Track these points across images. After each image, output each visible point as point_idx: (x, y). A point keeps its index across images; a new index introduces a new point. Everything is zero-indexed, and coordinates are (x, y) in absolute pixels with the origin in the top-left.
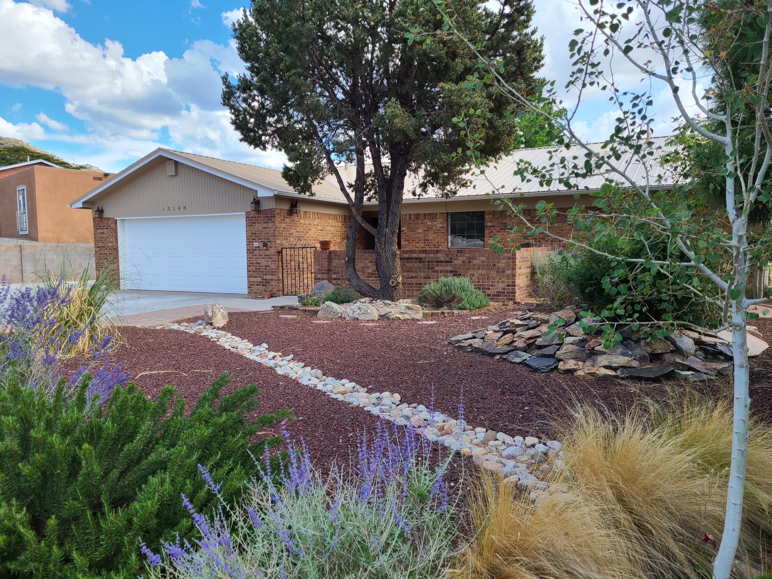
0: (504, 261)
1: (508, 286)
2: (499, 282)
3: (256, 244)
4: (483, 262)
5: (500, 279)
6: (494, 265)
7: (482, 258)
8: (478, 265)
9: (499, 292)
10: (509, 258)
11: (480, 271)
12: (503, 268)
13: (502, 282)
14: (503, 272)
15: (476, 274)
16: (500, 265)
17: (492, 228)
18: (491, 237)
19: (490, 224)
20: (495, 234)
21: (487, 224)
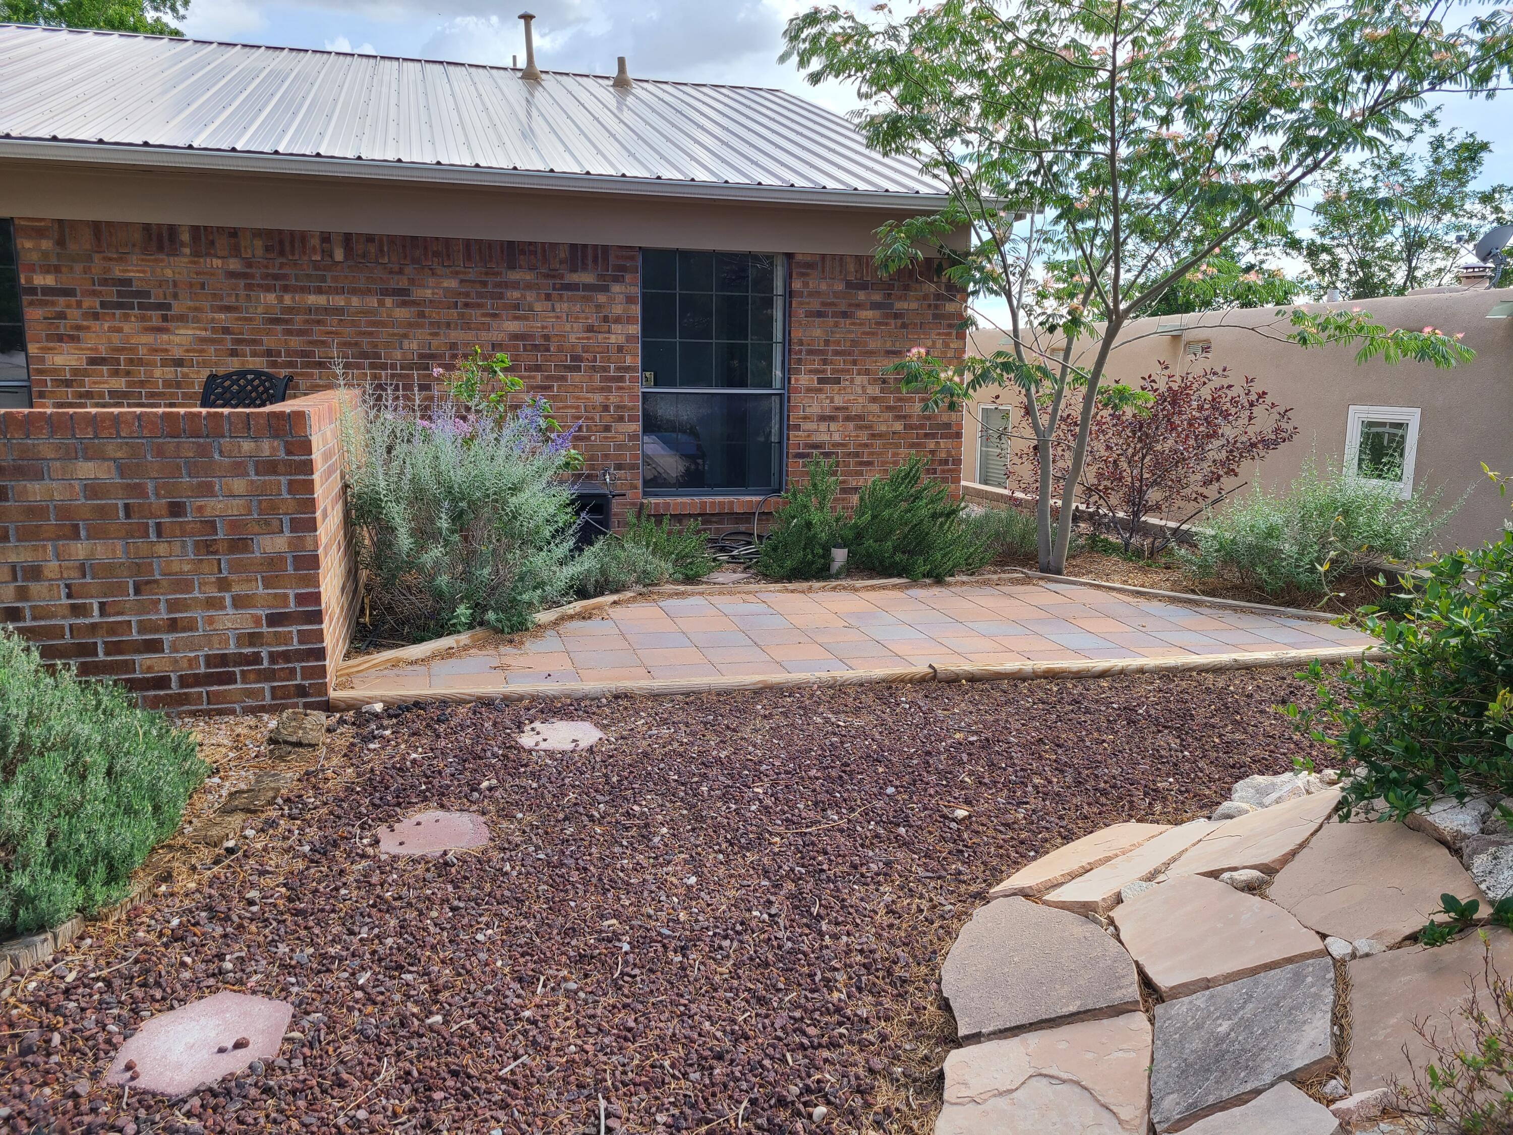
0: (239, 485)
1: (274, 620)
2: (213, 603)
4: (92, 489)
5: (224, 585)
6: (176, 509)
7: (87, 470)
8: (64, 512)
9: (223, 660)
10: (270, 467)
11: (80, 549)
12: (234, 525)
13: (239, 602)
14: (239, 545)
15: (52, 567)
16: (215, 506)
17: (62, 300)
18: (60, 338)
19: (49, 280)
20: (78, 328)
21: (29, 280)
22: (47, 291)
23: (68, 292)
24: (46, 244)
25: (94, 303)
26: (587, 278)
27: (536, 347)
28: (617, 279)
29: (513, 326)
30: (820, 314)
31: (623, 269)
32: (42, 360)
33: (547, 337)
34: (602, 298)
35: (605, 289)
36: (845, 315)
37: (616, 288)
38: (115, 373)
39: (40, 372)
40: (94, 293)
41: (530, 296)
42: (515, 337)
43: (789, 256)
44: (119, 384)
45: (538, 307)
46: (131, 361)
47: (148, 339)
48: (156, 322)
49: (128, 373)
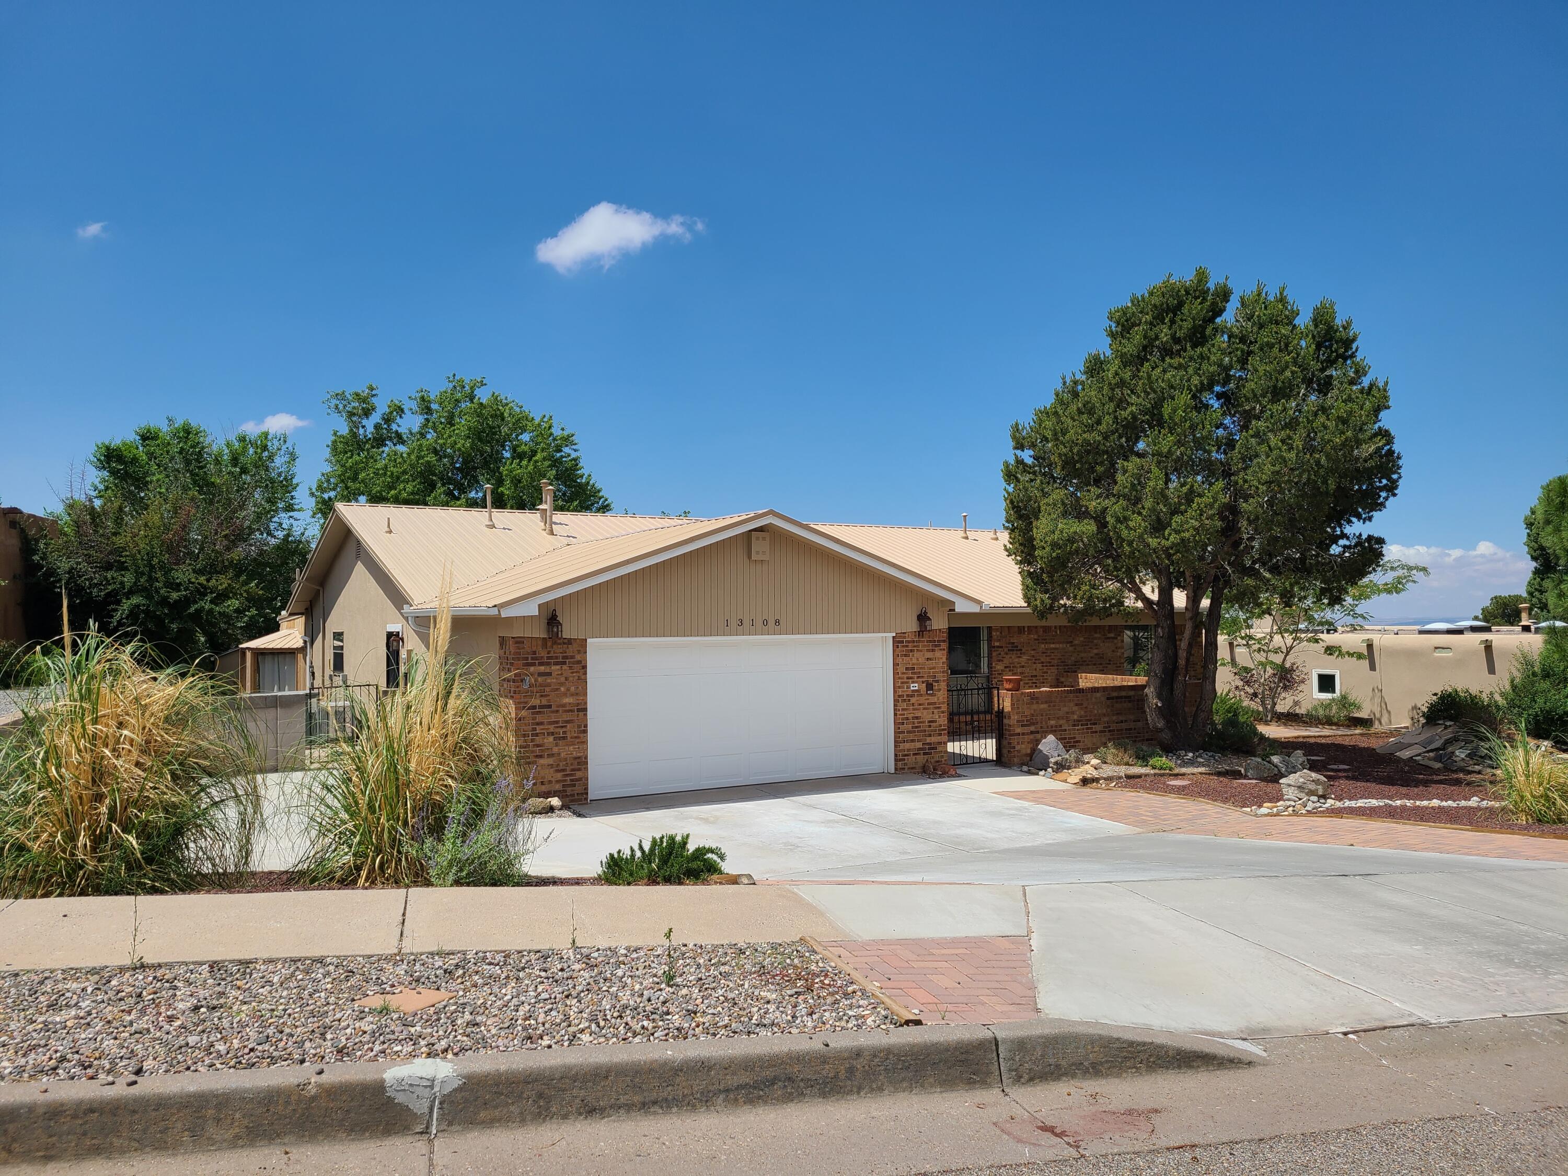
3: (914, 686)
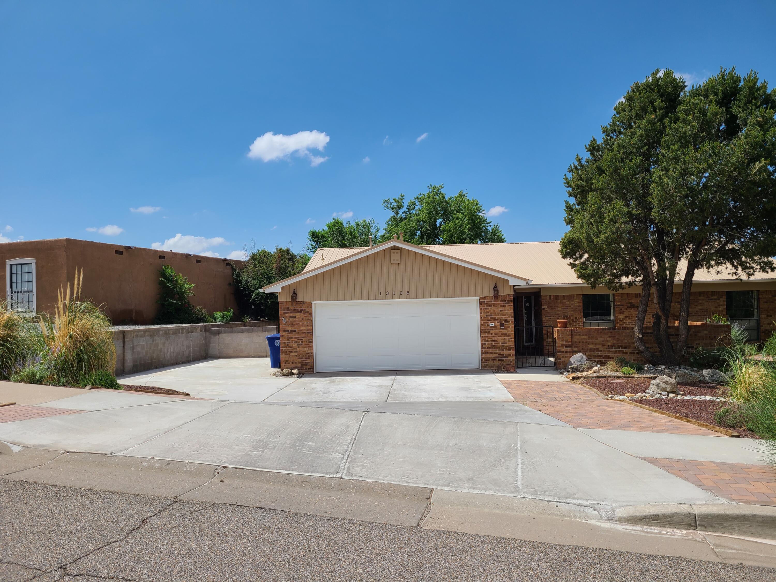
3: (492, 325)
17: (621, 307)
18: (621, 313)
19: (619, 304)
20: (624, 311)
21: (616, 304)
22: (619, 305)
23: (623, 305)
24: (619, 298)
25: (626, 307)
26: (715, 297)
27: (705, 311)
28: (721, 297)
29: (700, 307)
30: (766, 302)
31: (722, 295)
32: (618, 317)
33: (707, 309)
34: (718, 301)
35: (719, 299)
36: (772, 302)
37: (721, 299)
38: (629, 319)
39: (617, 319)
40: (627, 305)
41: (703, 302)
42: (700, 309)
43: (758, 291)
44: (630, 321)
45: (705, 303)
46: (632, 317)
47: (635, 313)
48: (636, 310)
49: (631, 319)
